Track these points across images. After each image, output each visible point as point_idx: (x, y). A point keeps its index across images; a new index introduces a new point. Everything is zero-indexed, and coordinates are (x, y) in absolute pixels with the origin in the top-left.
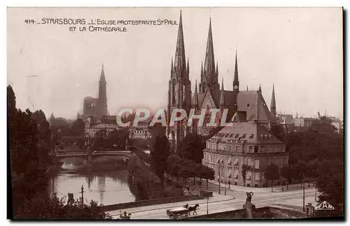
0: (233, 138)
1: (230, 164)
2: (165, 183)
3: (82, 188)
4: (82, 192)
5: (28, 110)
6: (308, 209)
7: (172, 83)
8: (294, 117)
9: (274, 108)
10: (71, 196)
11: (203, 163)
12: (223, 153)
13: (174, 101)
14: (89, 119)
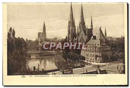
0: (92, 45)
1: (91, 55)
2: (68, 62)
3: (39, 65)
4: (39, 66)
5: (19, 38)
6: (120, 70)
7: (69, 26)
8: (113, 37)
9: (106, 34)
10: (34, 67)
11: (81, 55)
12: (88, 51)
13: (70, 33)
14: (40, 40)
